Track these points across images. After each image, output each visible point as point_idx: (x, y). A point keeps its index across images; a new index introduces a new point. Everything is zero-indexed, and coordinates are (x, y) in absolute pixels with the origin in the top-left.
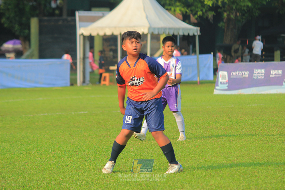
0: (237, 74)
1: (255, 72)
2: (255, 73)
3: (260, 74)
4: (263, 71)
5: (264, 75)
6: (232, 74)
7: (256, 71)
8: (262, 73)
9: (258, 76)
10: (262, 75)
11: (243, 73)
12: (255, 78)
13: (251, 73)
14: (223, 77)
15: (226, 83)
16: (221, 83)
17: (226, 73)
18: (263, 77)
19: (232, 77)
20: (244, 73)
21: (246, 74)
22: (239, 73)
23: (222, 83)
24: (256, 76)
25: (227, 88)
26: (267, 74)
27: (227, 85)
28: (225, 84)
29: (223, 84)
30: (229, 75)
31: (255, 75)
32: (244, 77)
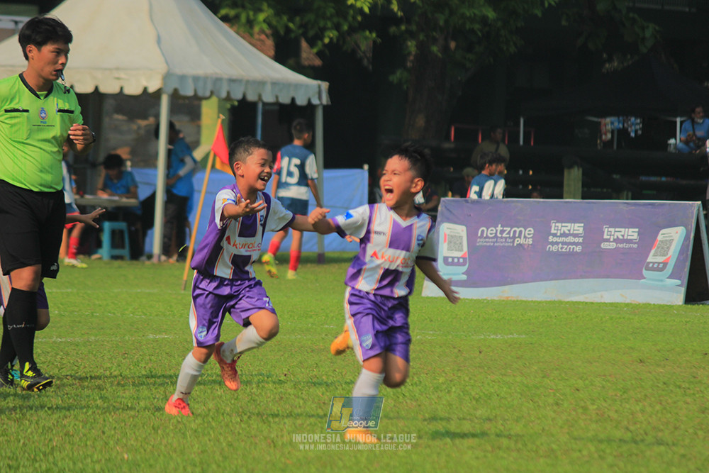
0: (496, 236)
1: (553, 231)
2: (555, 235)
3: (570, 239)
4: (578, 228)
5: (581, 240)
6: (483, 231)
7: (557, 227)
8: (575, 236)
9: (563, 243)
10: (576, 240)
11: (515, 232)
12: (554, 248)
13: (543, 234)
14: (454, 242)
15: (461, 260)
16: (446, 259)
17: (461, 230)
18: (578, 249)
19: (480, 242)
20: (521, 232)
21: (526, 236)
22: (502, 232)
23: (450, 260)
24: (557, 243)
25: (464, 277)
26: (593, 236)
27: (465, 268)
28: (458, 264)
29: (453, 264)
30: (472, 236)
31: (555, 239)
32: (520, 245)
